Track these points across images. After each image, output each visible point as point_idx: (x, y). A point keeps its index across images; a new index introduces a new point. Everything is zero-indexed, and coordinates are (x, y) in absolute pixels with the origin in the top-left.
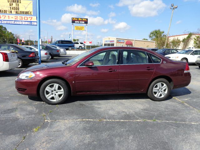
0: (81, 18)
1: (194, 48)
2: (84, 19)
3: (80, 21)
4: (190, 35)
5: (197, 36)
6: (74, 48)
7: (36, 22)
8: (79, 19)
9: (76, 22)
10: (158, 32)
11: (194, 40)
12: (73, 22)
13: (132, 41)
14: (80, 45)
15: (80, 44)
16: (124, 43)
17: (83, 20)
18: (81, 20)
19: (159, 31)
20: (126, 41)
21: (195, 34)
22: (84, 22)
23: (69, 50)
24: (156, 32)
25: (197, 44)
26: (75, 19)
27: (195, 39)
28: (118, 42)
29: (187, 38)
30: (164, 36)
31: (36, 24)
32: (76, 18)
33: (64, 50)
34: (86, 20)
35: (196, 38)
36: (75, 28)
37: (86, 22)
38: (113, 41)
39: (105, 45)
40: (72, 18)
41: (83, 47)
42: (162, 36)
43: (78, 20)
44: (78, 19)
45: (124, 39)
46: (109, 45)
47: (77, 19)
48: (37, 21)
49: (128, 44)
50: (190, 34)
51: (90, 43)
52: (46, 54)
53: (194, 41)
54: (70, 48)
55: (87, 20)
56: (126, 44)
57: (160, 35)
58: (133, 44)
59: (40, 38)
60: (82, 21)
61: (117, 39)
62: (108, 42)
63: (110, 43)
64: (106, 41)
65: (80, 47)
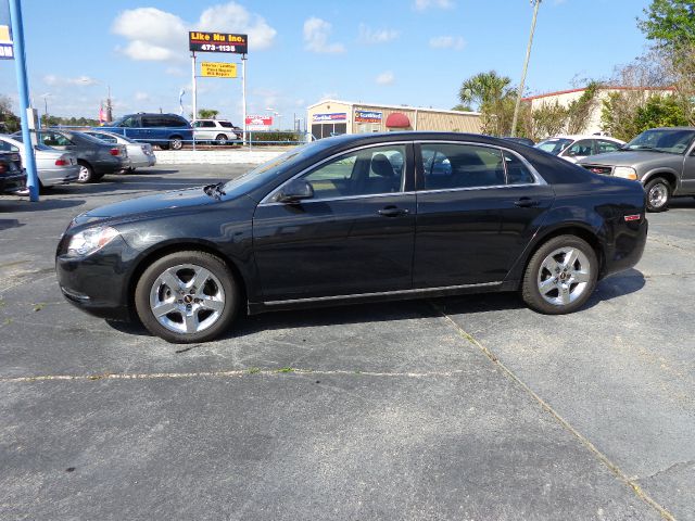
0: (221, 35)
1: (602, 133)
2: (232, 35)
3: (218, 43)
4: (593, 89)
5: (613, 91)
6: (191, 143)
7: (8, 45)
8: (216, 38)
9: (204, 47)
10: (489, 83)
11: (602, 106)
12: (195, 46)
13: (406, 114)
14: (219, 129)
15: (219, 127)
16: (377, 120)
17: (231, 39)
18: (223, 39)
19: (492, 76)
20: (385, 116)
21: (607, 87)
22: (233, 48)
23: (174, 149)
24: (483, 80)
25: (611, 119)
26: (201, 37)
27: (606, 104)
28: (359, 118)
29: (582, 99)
30: (509, 94)
31: (8, 52)
32: (204, 34)
33: (144, 148)
34: (239, 39)
35: (609, 100)
36: (204, 71)
37: (242, 48)
38: (342, 116)
39: (316, 129)
40: (190, 33)
41: (232, 136)
42: (504, 93)
43: (211, 41)
44: (211, 35)
45: (379, 108)
46: (328, 128)
47: (207, 38)
48: (11, 43)
49: (395, 124)
50: (590, 87)
51: (267, 122)
52: (60, 163)
53: (604, 111)
54: (177, 143)
55: (246, 42)
56: (388, 126)
57: (498, 92)
58: (414, 125)
59: (27, 104)
60: (227, 42)
61: (354, 106)
62: (326, 118)
63: (334, 122)
64: (319, 116)
65: (220, 136)
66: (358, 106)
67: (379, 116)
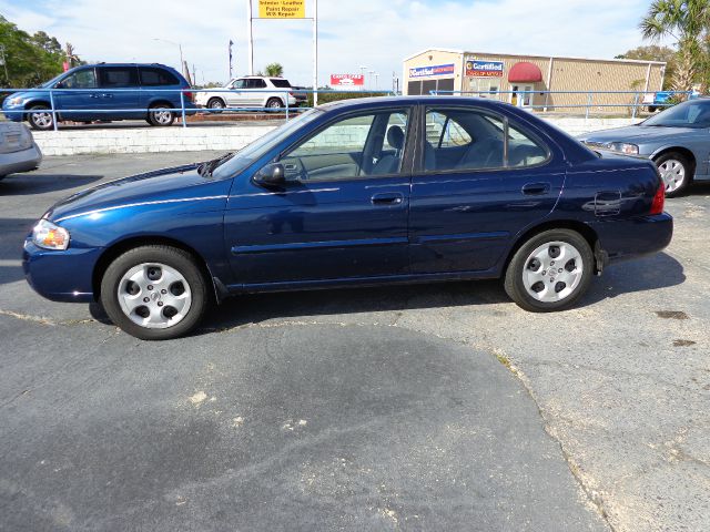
13: (537, 63)
15: (271, 87)
16: (500, 73)
20: (508, 65)
28: (471, 71)
38: (449, 68)
39: (413, 87)
41: (288, 99)
45: (500, 57)
46: (429, 85)
49: (522, 79)
56: (511, 81)
61: (466, 54)
62: (428, 72)
63: (437, 78)
64: (418, 70)
65: (272, 100)
66: (471, 54)
67: (499, 68)
